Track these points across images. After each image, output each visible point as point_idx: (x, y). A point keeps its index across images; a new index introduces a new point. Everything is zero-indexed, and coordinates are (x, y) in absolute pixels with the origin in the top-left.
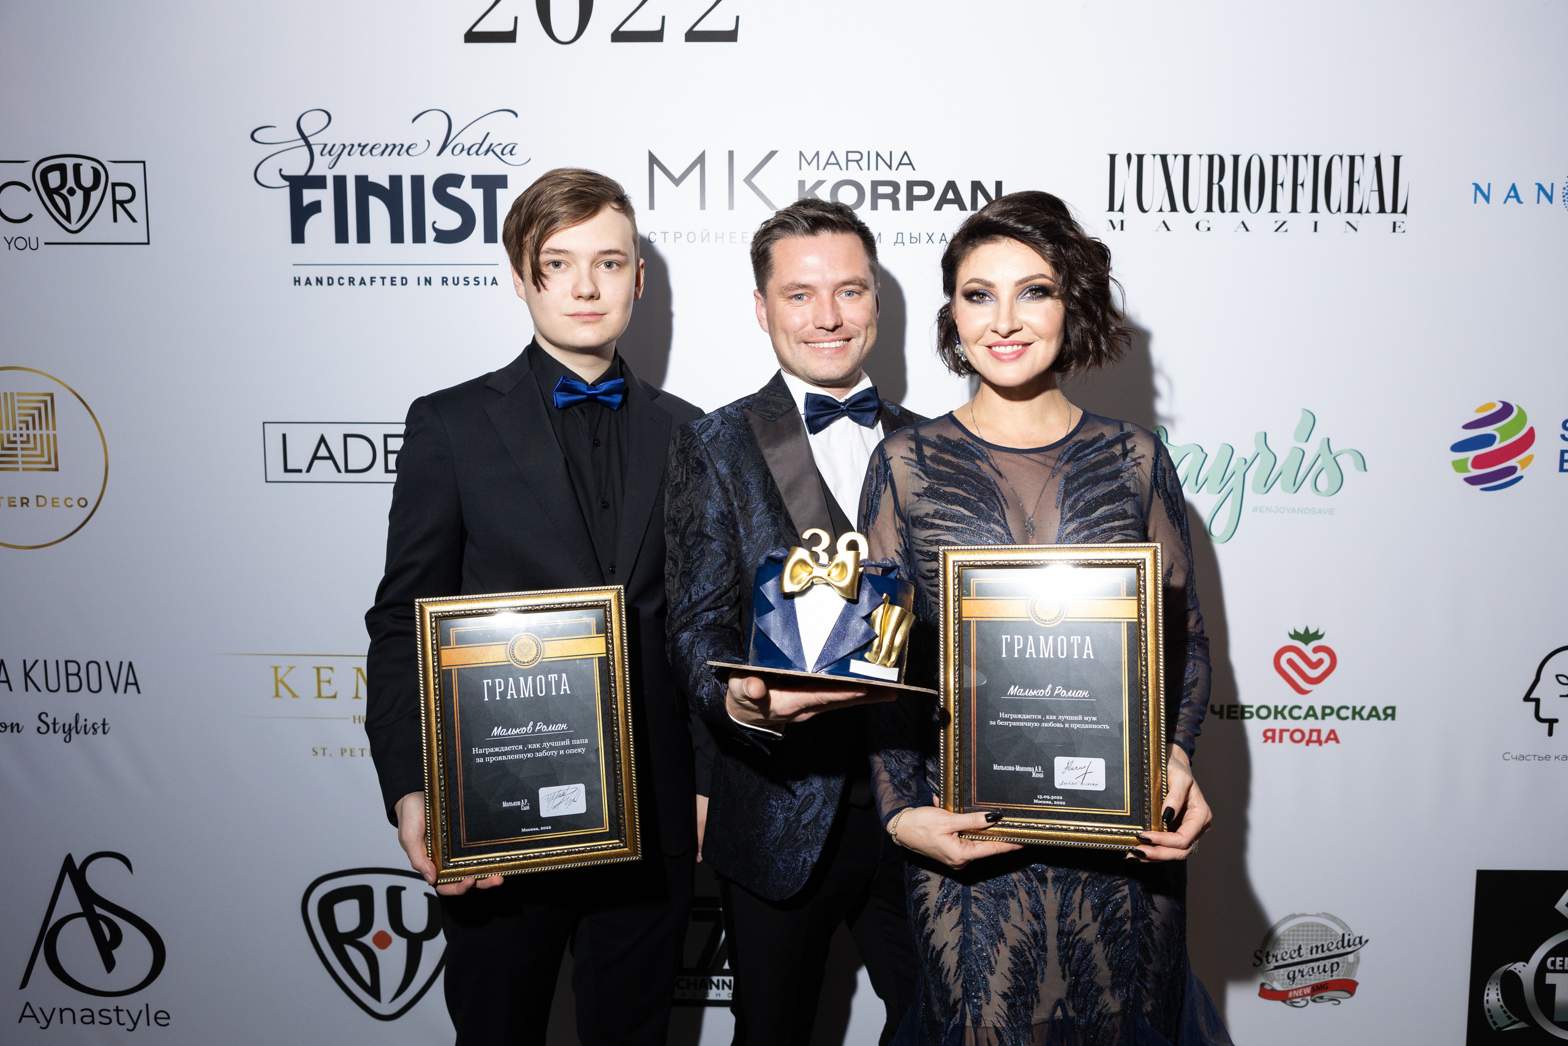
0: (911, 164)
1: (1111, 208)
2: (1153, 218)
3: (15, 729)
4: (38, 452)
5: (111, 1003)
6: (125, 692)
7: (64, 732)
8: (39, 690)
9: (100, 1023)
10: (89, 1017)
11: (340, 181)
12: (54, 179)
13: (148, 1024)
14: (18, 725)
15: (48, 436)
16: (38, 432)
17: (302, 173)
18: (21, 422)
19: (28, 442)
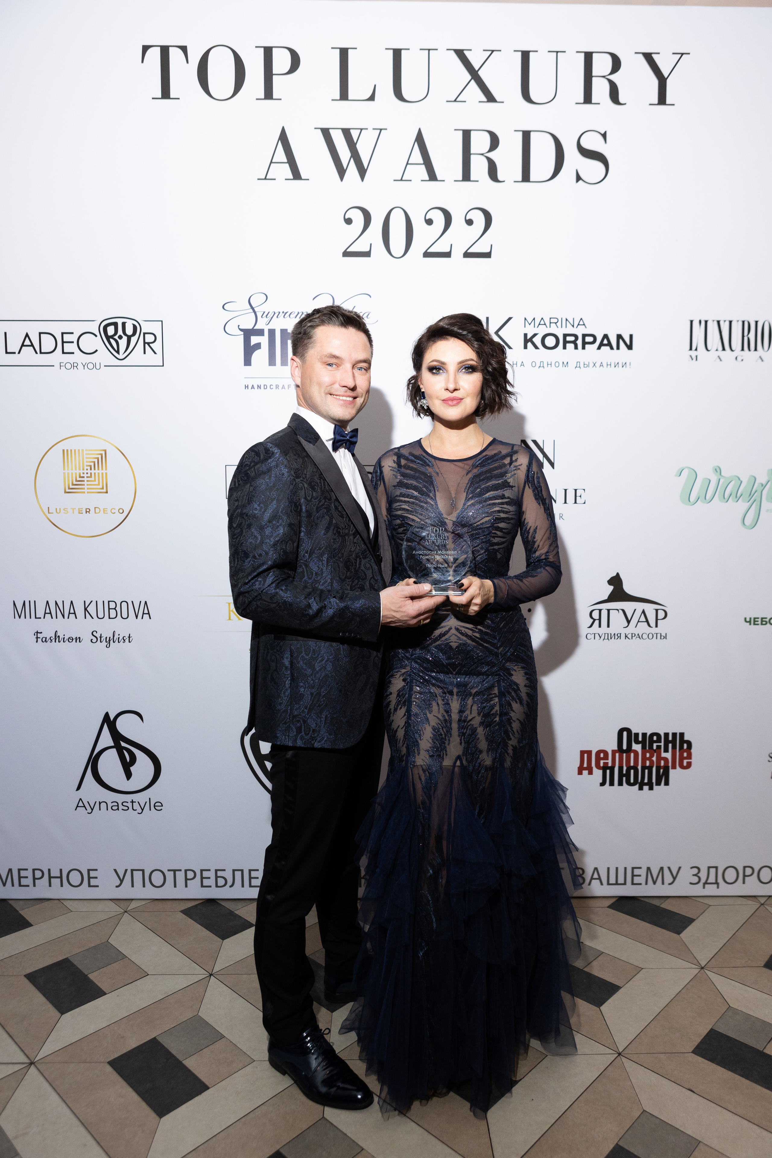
0: (584, 325)
1: (691, 349)
2: (713, 354)
3: (78, 640)
4: (97, 483)
5: (128, 798)
6: (142, 618)
7: (106, 642)
8: (93, 618)
9: (122, 809)
10: (116, 807)
11: (272, 332)
12: (111, 330)
13: (150, 810)
14: (79, 638)
15: (102, 474)
16: (97, 471)
17: (251, 327)
18: (87, 466)
19: (91, 477)
